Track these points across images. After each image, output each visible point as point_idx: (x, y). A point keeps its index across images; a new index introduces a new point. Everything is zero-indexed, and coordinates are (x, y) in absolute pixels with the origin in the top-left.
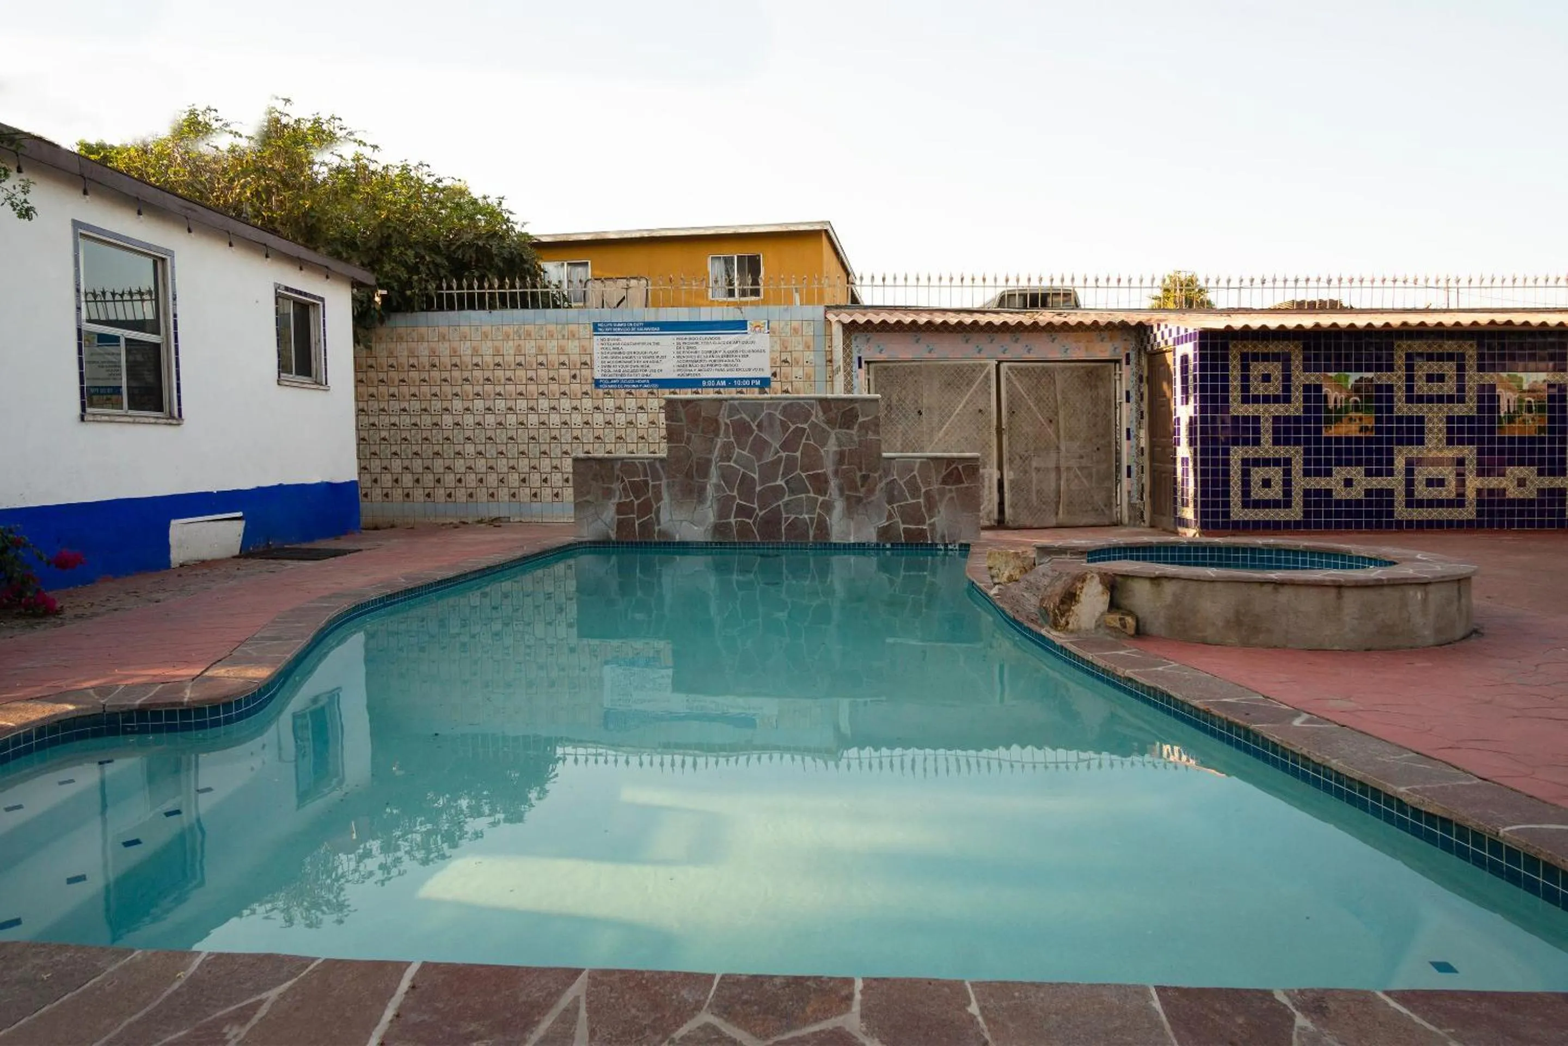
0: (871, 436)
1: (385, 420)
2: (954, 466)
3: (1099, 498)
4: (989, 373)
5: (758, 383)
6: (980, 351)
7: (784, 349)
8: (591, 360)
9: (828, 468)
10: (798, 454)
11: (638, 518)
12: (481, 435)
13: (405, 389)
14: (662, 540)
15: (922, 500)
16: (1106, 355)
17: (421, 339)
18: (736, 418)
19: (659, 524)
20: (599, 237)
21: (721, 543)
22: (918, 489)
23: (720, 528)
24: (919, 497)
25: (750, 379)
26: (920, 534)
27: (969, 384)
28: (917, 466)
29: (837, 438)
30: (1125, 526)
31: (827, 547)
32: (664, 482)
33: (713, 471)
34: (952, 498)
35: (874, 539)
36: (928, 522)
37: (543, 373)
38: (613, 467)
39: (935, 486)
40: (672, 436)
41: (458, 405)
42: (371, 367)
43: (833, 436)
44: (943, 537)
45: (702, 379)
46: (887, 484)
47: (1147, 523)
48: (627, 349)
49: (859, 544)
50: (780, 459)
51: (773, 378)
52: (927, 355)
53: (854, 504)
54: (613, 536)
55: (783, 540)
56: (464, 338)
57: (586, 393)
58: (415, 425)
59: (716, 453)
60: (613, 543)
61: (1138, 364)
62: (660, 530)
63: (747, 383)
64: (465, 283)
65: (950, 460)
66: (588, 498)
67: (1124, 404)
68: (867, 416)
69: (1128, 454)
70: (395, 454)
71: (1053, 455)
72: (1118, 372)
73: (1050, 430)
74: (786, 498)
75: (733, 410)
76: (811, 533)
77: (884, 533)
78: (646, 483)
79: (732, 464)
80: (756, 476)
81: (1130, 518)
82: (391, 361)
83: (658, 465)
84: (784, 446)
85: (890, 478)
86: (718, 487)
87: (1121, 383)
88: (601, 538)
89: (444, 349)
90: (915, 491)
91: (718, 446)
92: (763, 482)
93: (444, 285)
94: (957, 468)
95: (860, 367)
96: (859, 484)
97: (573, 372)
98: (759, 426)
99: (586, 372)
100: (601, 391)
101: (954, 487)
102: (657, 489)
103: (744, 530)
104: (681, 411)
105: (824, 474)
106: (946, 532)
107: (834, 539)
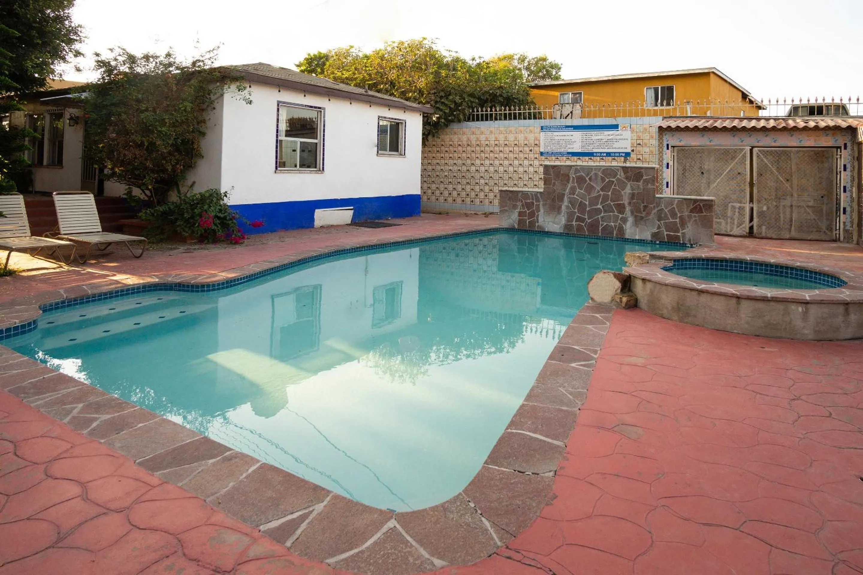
0: (650, 186)
1: (447, 168)
2: (698, 203)
3: (823, 226)
4: (745, 153)
5: (624, 155)
6: (742, 141)
7: (639, 138)
8: (539, 143)
9: (626, 201)
10: (610, 193)
11: (528, 219)
12: (487, 176)
13: (456, 155)
14: (539, 230)
15: (678, 220)
16: (830, 144)
17: (464, 134)
18: (578, 174)
19: (538, 222)
20: (586, 80)
21: (568, 234)
22: (677, 215)
23: (568, 227)
24: (676, 219)
25: (619, 153)
26: (676, 237)
27: (733, 158)
28: (676, 202)
29: (631, 186)
30: (841, 242)
31: (623, 239)
32: (541, 203)
33: (566, 199)
34: (696, 220)
35: (649, 238)
36: (681, 232)
37: (516, 149)
38: (518, 195)
39: (686, 213)
40: (546, 181)
41: (478, 162)
42: (434, 145)
43: (629, 185)
44: (690, 240)
45: (594, 153)
46: (658, 211)
47: (855, 242)
48: (556, 138)
49: (641, 240)
50: (600, 194)
51: (632, 153)
52: (708, 143)
53: (638, 220)
54: (516, 227)
55: (600, 234)
56: (482, 133)
57: (536, 158)
58: (459, 170)
59: (567, 191)
60: (516, 230)
61: (853, 149)
62: (538, 225)
63: (617, 155)
64: (484, 109)
65: (695, 201)
66: (506, 208)
67: (842, 172)
68: (648, 176)
69: (844, 201)
70: (450, 182)
71: (788, 198)
72: (839, 153)
73: (787, 185)
74: (602, 215)
75: (577, 171)
76: (615, 233)
77: (654, 235)
78: (533, 203)
79: (575, 196)
80: (587, 203)
81: (844, 238)
82: (451, 143)
83: (539, 195)
84: (602, 189)
85: (659, 208)
86: (567, 207)
87: (841, 160)
88: (511, 227)
89: (473, 138)
90: (674, 215)
91: (568, 188)
92: (590, 205)
93: (475, 110)
94: (699, 205)
95: (668, 149)
96: (642, 210)
97: (530, 148)
98: (590, 179)
99: (536, 149)
100: (543, 158)
101: (697, 215)
102: (538, 206)
103: (579, 228)
104: (551, 171)
105: (623, 204)
106: (692, 238)
107: (627, 237)
